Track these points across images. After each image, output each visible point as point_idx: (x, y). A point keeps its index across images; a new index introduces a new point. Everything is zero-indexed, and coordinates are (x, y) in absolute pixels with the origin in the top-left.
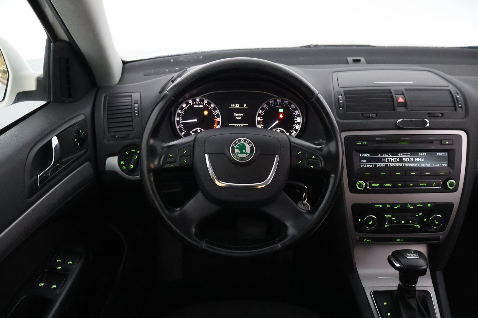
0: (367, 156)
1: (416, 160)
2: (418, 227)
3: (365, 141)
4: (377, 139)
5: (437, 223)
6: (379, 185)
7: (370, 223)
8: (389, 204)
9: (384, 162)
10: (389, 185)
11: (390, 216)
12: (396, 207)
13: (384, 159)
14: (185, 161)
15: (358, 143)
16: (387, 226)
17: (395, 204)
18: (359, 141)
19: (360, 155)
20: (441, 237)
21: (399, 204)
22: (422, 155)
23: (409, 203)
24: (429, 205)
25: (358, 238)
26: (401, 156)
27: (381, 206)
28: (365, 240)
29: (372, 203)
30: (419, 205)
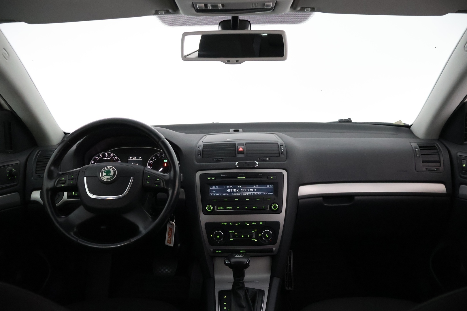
0: (216, 188)
1: (251, 191)
2: (255, 240)
3: (213, 177)
4: (222, 175)
5: (267, 236)
6: (223, 208)
7: (218, 237)
8: (231, 222)
9: (228, 192)
10: (230, 208)
11: (233, 232)
12: (237, 225)
13: (228, 190)
14: (72, 182)
15: (209, 179)
16: (231, 240)
17: (236, 223)
18: (209, 177)
19: (211, 187)
20: (274, 249)
21: (239, 222)
22: (255, 187)
23: (246, 222)
24: (261, 223)
25: (212, 250)
26: (240, 187)
27: (226, 224)
28: (217, 251)
29: (219, 222)
30: (254, 223)
